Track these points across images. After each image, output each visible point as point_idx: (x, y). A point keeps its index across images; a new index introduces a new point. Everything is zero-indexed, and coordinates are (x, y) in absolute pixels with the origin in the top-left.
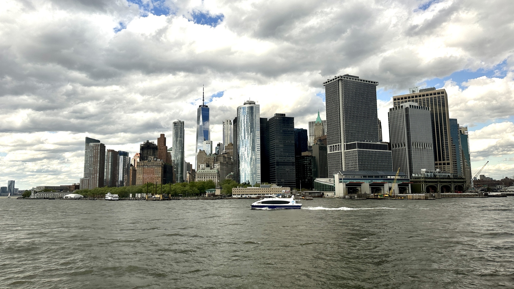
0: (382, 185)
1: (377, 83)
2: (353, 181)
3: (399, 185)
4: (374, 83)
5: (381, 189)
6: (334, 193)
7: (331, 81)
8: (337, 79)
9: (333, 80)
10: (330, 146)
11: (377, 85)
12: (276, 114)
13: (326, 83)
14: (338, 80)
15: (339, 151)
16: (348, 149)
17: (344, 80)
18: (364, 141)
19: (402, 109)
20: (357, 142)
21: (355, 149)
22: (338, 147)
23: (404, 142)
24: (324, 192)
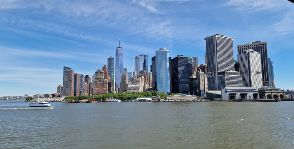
0: (246, 94)
2: (232, 92)
3: (253, 94)
4: (232, 39)
7: (210, 37)
10: (209, 73)
12: (179, 55)
13: (206, 38)
15: (214, 76)
16: (219, 75)
17: (217, 37)
18: (228, 71)
19: (246, 53)
20: (225, 71)
21: (224, 75)
22: (213, 73)
23: (247, 71)
24: (214, 98)
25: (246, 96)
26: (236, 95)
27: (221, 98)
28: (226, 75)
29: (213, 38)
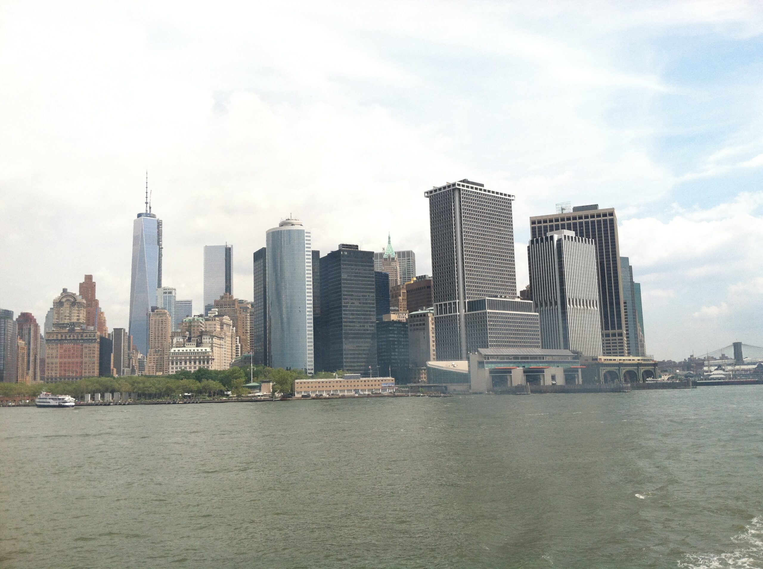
0: (541, 371)
1: (512, 196)
2: (499, 365)
3: (565, 371)
4: (509, 196)
6: (468, 386)
7: (440, 189)
8: (452, 188)
9: (444, 188)
10: (438, 304)
11: (513, 200)
12: (343, 245)
13: (431, 192)
14: (454, 190)
15: (455, 314)
16: (470, 311)
17: (462, 189)
18: (496, 297)
19: (552, 241)
20: (487, 298)
21: (485, 311)
22: (453, 306)
23: (555, 297)
24: (447, 384)
25: (541, 377)
26: (510, 372)
27: (469, 384)
28: (488, 311)
29: (451, 192)
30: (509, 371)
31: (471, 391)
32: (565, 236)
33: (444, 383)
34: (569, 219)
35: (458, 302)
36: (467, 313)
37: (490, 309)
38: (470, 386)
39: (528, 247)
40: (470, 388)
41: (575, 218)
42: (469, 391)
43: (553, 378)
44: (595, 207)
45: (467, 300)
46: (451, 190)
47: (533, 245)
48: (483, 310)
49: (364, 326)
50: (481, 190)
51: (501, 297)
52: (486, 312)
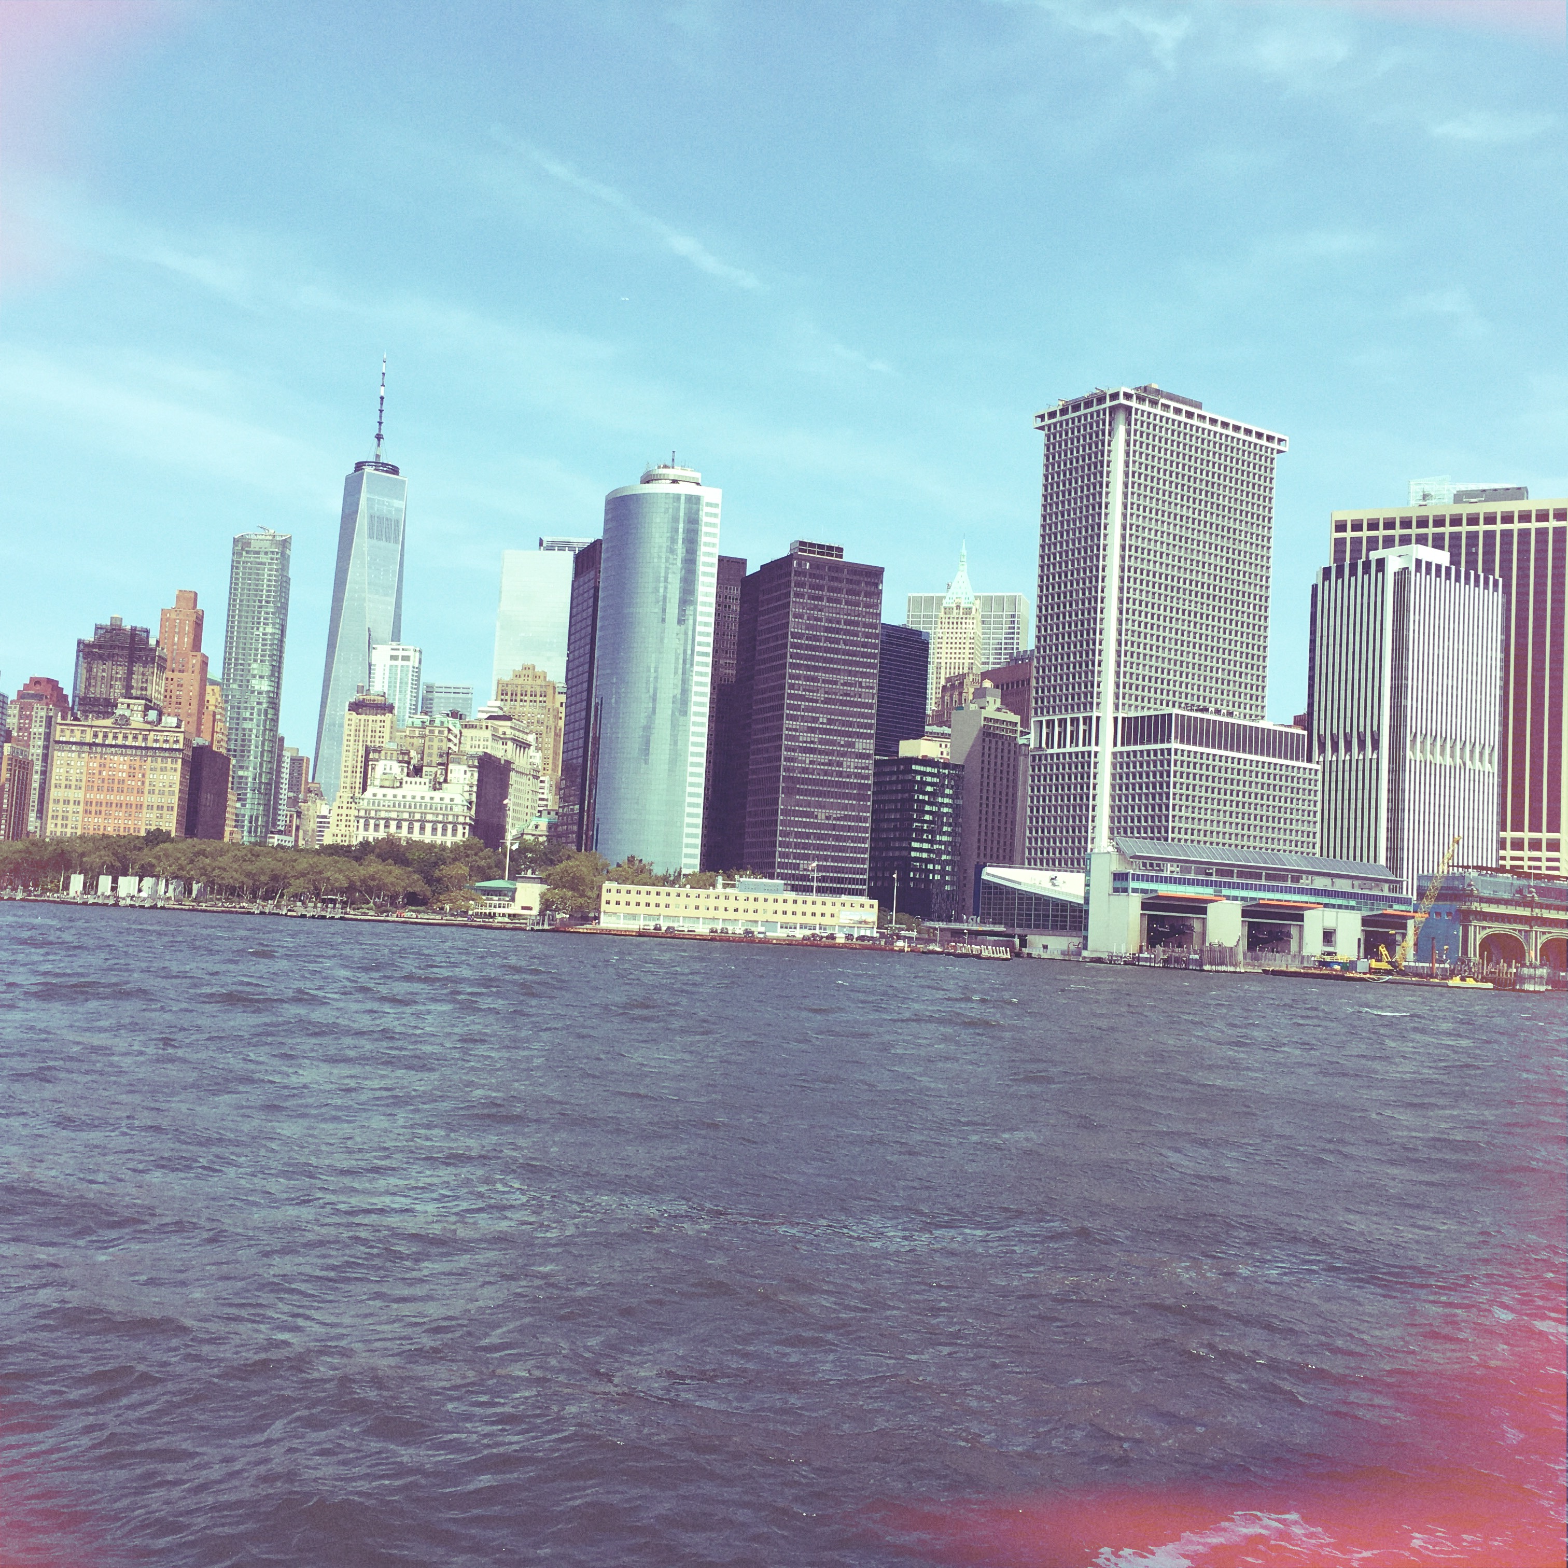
0: (1296, 914)
1: (1279, 440)
3: (1365, 922)
4: (1270, 438)
5: (1289, 935)
6: (1081, 940)
7: (1076, 407)
8: (1108, 403)
9: (1089, 404)
10: (1044, 719)
11: (1280, 451)
12: (802, 543)
13: (1052, 415)
14: (1113, 410)
15: (1087, 748)
16: (1129, 744)
17: (1137, 410)
18: (1205, 710)
19: (1380, 575)
20: (1176, 711)
21: (1165, 746)
22: (1081, 727)
23: (1375, 728)
24: (1027, 931)
25: (1294, 932)
26: (1204, 911)
27: (1084, 933)
29: (1104, 414)
30: (1199, 907)
31: (1085, 953)
32: (1418, 562)
33: (1020, 926)
34: (1439, 522)
35: (1098, 718)
36: (1119, 748)
37: (1182, 742)
38: (1086, 938)
39: (1315, 588)
40: (1085, 948)
41: (1456, 521)
42: (1080, 954)
43: (1328, 936)
44: (1519, 493)
45: (1120, 715)
46: (1104, 410)
47: (1327, 583)
48: (1162, 742)
49: (840, 764)
50: (1190, 415)
51: (1218, 712)
52: (1169, 750)
